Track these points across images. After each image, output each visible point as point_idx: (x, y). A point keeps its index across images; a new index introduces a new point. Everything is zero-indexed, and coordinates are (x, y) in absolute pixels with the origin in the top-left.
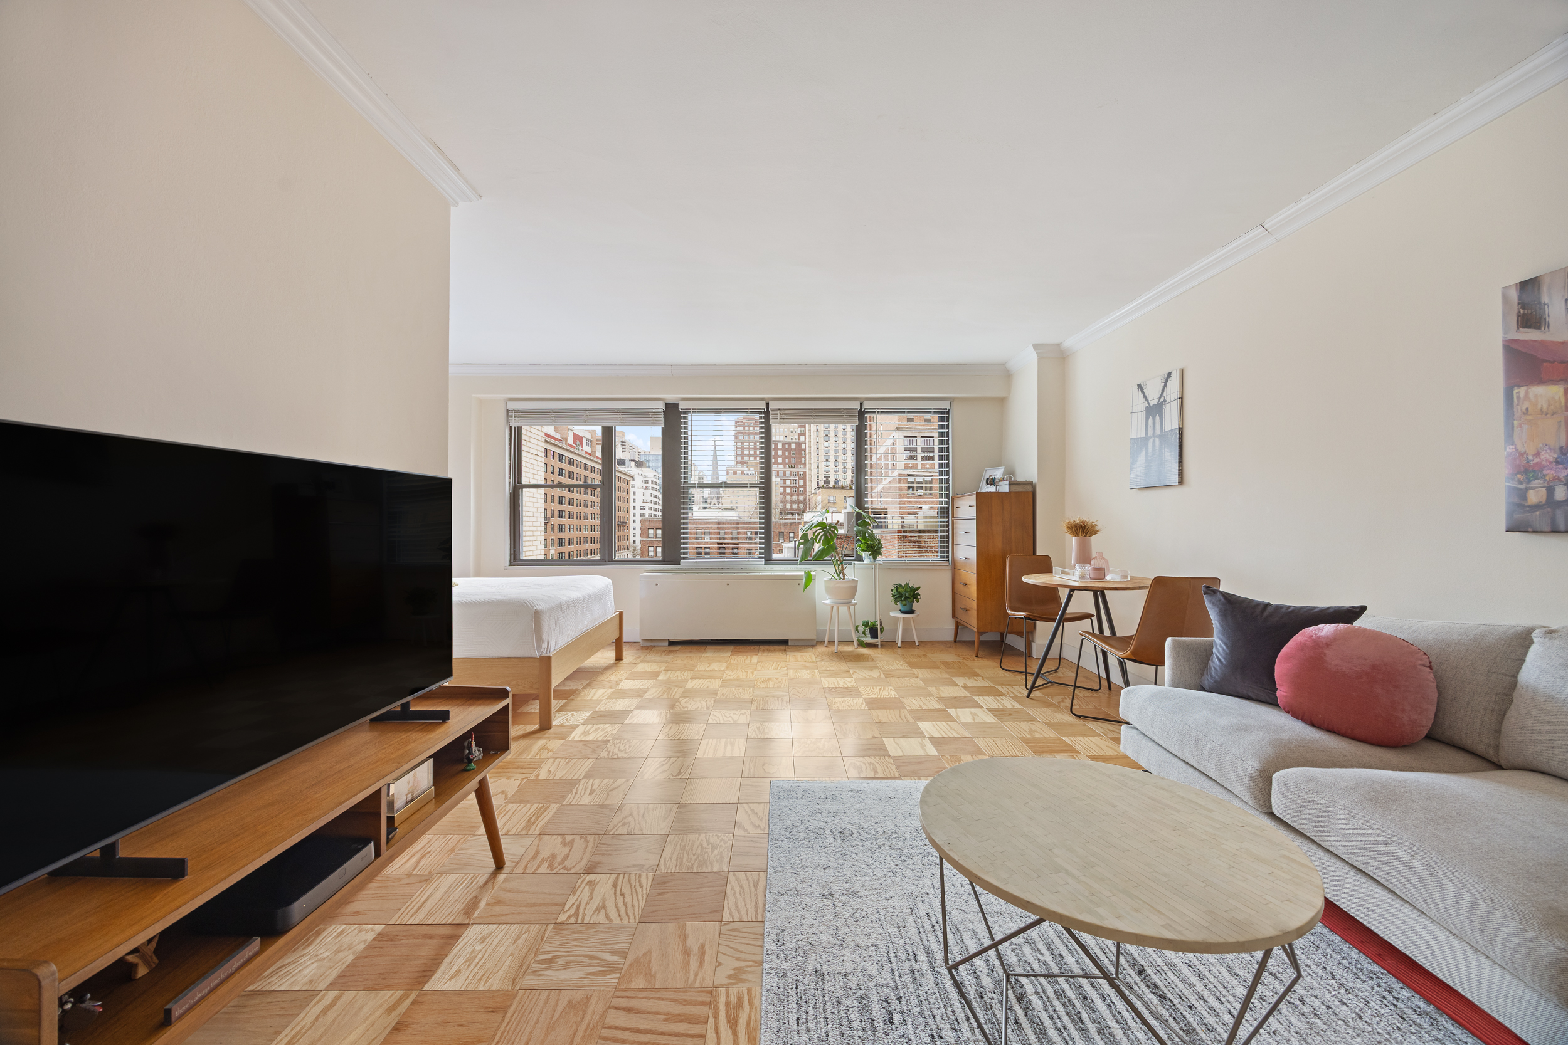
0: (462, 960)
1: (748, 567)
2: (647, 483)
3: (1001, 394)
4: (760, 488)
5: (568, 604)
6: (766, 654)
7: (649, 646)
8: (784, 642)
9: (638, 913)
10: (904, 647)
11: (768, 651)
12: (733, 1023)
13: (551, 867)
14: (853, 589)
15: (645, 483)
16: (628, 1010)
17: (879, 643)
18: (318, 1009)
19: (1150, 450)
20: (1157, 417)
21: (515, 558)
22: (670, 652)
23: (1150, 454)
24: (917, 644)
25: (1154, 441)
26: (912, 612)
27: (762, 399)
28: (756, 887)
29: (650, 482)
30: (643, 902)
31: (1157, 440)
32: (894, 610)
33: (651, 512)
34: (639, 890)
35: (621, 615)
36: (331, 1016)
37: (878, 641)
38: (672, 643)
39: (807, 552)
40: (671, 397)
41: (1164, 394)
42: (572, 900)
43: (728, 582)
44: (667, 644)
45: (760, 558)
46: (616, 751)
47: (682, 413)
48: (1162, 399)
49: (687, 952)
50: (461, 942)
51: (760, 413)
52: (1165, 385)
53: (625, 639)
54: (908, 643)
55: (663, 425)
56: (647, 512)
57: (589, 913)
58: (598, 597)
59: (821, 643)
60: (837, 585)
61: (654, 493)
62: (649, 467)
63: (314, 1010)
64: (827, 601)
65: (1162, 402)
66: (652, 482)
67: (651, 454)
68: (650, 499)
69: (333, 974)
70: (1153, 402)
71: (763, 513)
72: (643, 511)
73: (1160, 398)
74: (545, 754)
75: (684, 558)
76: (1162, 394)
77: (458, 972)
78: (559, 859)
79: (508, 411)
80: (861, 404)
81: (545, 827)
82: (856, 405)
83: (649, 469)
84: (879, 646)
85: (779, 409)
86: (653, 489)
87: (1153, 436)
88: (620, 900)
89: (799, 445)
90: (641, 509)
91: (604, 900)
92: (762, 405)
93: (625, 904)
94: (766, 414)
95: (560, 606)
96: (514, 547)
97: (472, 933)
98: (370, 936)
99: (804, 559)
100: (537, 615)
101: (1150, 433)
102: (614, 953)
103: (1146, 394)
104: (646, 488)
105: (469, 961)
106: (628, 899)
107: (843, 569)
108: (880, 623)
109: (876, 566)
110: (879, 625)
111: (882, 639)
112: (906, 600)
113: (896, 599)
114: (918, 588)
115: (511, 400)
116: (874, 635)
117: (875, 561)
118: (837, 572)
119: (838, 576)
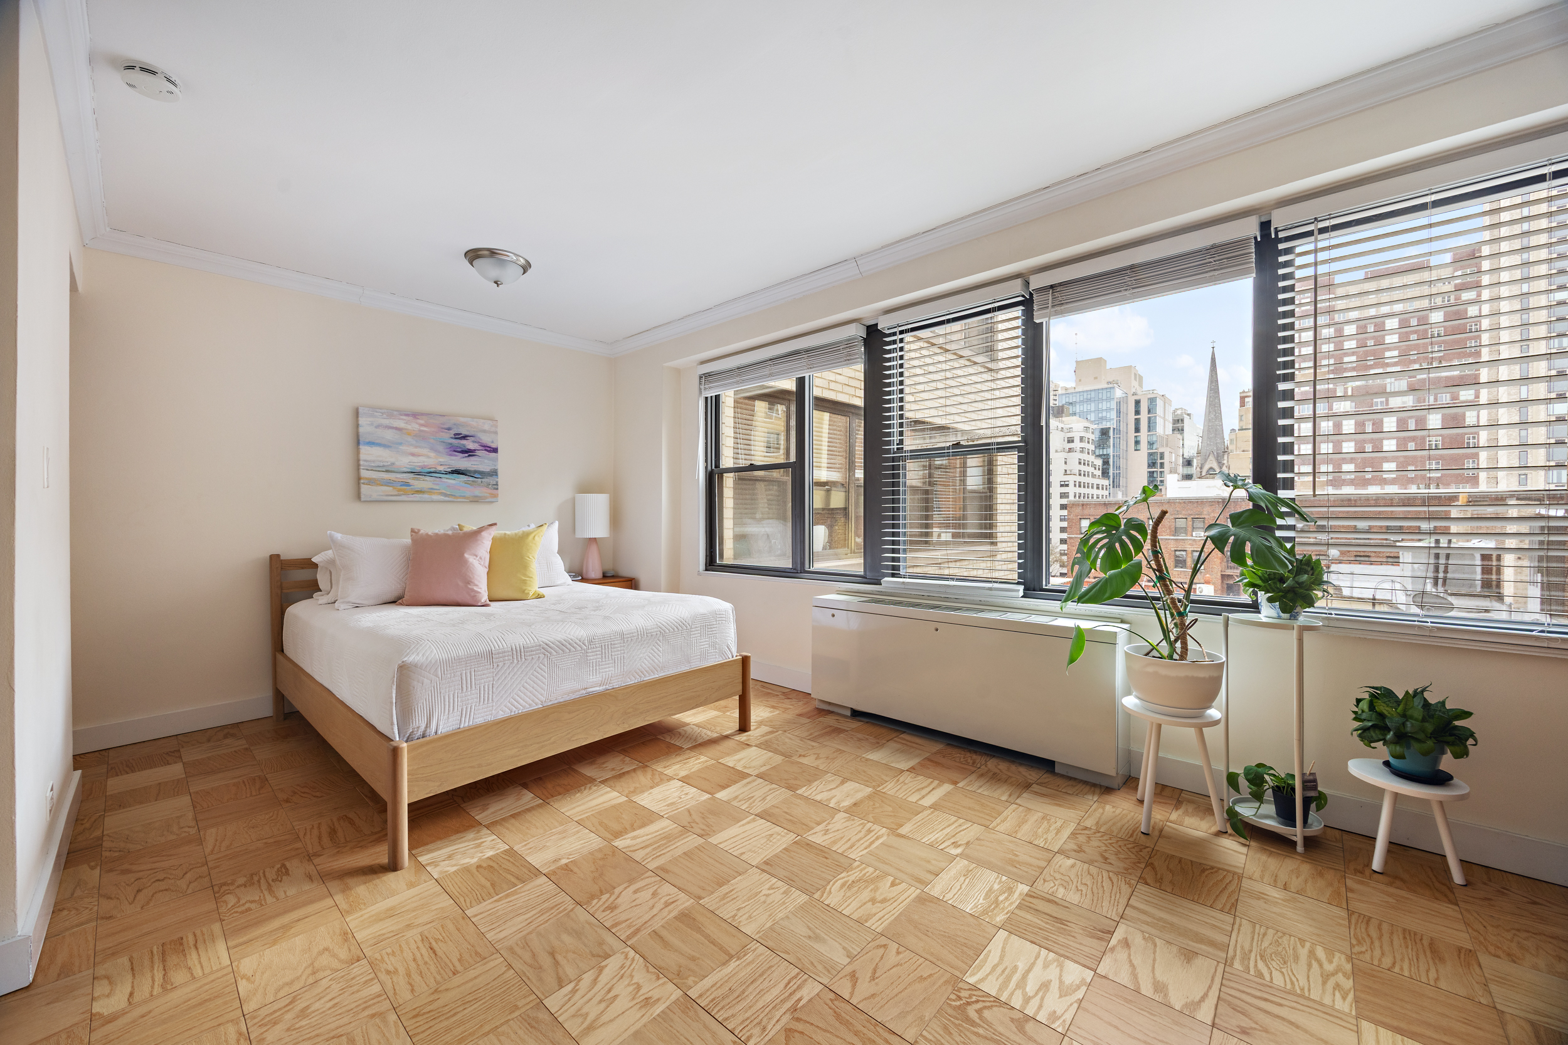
1: (991, 599)
2: (1073, 441)
4: (1019, 451)
7: (823, 710)
8: (1047, 765)
14: (1209, 682)
15: (1069, 442)
17: (1299, 839)
21: (711, 563)
22: (833, 731)
26: (1440, 779)
27: (1015, 275)
29: (1077, 440)
32: (1361, 760)
33: (1078, 490)
35: (745, 661)
37: (1297, 833)
38: (856, 714)
44: (848, 713)
45: (1018, 583)
51: (1018, 304)
56: (1071, 490)
59: (1129, 782)
61: (1085, 457)
62: (1074, 414)
66: (1082, 439)
67: (1077, 390)
68: (1076, 468)
72: (1064, 490)
79: (700, 376)
80: (1265, 226)
82: (1250, 228)
83: (1074, 418)
84: (1300, 848)
85: (1052, 287)
86: (1082, 450)
89: (1456, 314)
90: (1062, 486)
92: (1016, 289)
94: (1027, 304)
96: (711, 547)
104: (1070, 450)
107: (1183, 628)
108: (1310, 783)
109: (1295, 633)
110: (1305, 788)
111: (1309, 832)
112: (1416, 746)
113: (1373, 734)
114: (1466, 714)
115: (703, 362)
116: (1286, 814)
117: (1294, 617)
118: (1166, 632)
119: (1172, 644)
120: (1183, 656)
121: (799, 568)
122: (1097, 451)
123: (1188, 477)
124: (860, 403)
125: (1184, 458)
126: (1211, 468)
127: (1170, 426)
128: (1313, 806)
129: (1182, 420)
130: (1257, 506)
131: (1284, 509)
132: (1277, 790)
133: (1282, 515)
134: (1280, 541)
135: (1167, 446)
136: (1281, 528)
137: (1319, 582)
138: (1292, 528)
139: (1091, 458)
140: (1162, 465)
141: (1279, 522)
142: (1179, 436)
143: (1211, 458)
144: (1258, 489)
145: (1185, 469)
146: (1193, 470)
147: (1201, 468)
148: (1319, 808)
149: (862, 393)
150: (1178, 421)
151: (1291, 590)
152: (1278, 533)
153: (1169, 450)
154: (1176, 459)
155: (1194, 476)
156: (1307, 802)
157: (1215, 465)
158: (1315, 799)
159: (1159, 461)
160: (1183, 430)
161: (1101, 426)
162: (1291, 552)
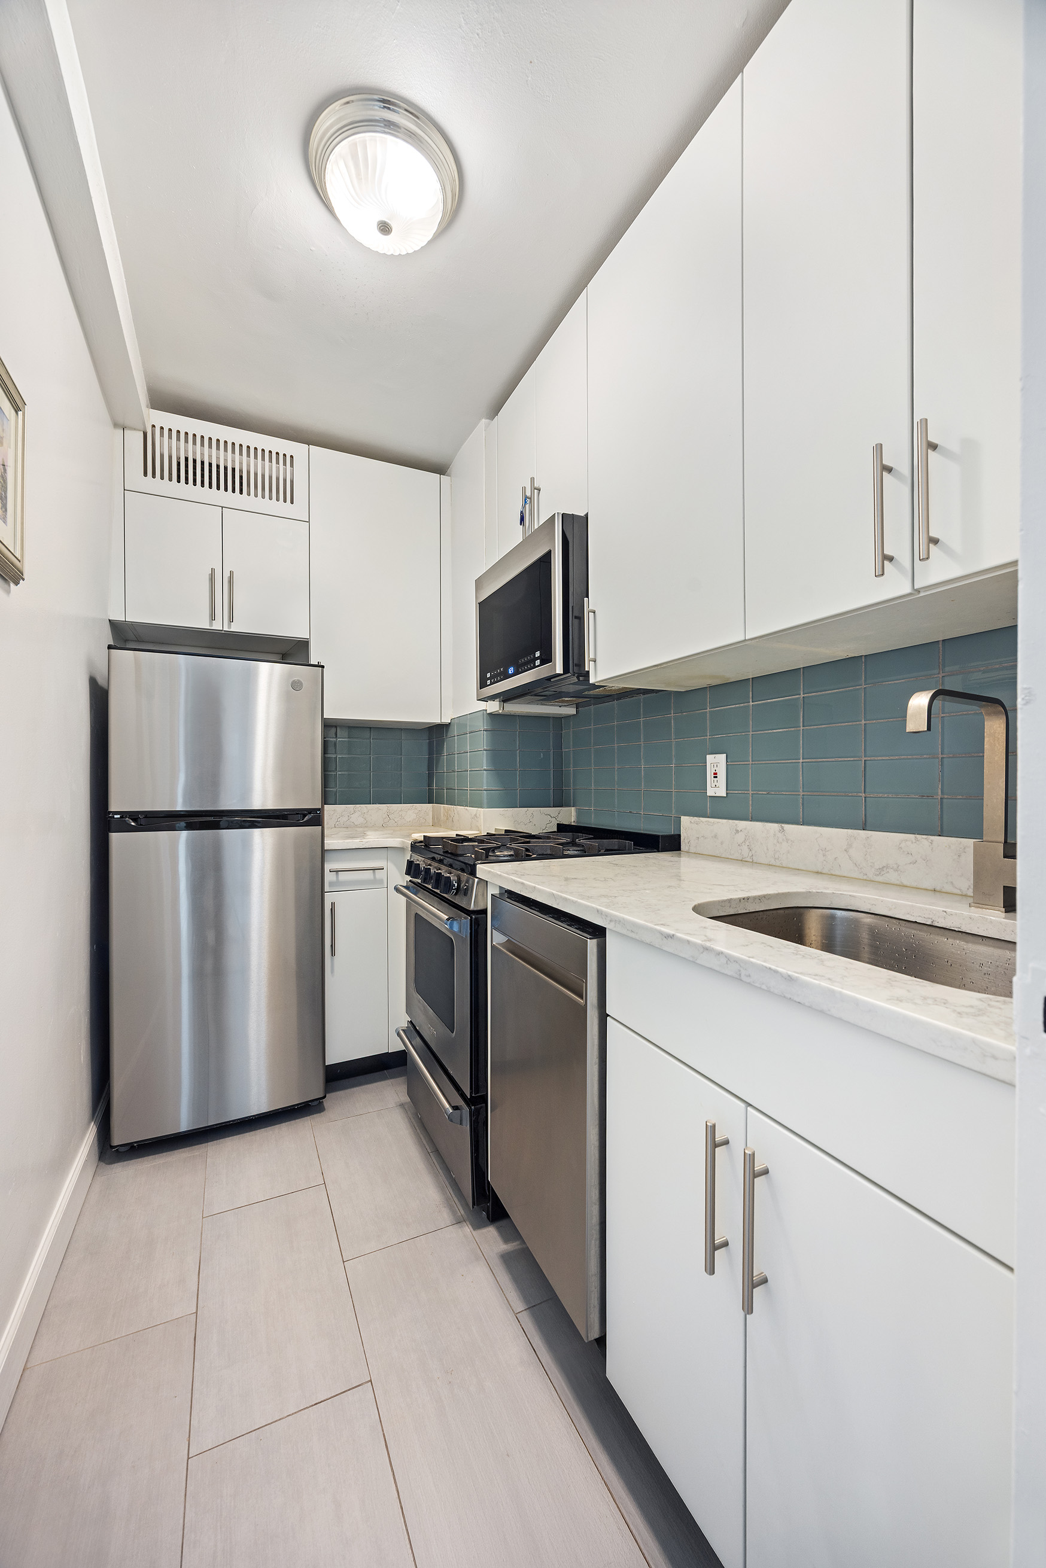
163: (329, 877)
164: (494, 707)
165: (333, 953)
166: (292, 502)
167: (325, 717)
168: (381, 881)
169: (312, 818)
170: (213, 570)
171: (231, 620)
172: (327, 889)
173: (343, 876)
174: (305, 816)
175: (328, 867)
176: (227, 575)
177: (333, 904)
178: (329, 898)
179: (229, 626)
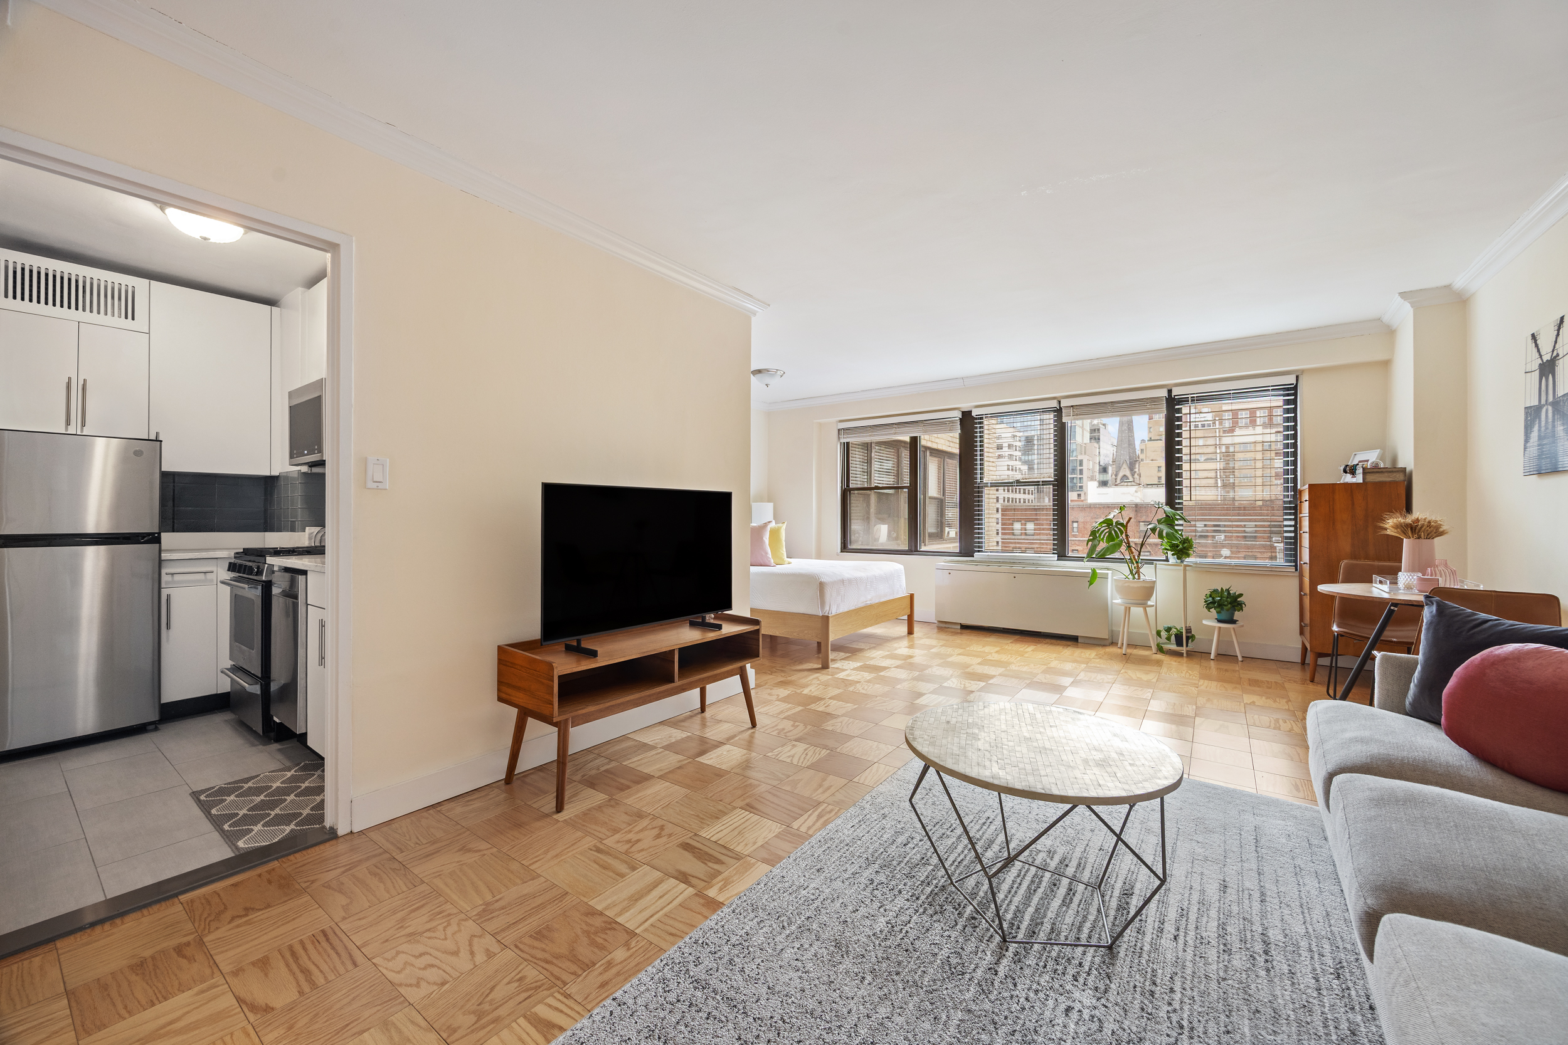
0: (716, 755)
1: (1038, 562)
3: (1381, 356)
4: (1054, 485)
5: (850, 581)
6: (1046, 646)
7: (944, 627)
8: (1073, 639)
9: (809, 764)
10: (1217, 660)
11: (1051, 644)
12: (820, 816)
13: (779, 733)
14: (1149, 590)
16: (775, 795)
17: (1184, 652)
18: (655, 753)
19: (1543, 423)
20: (1550, 377)
21: (845, 548)
22: (961, 633)
23: (1543, 429)
24: (1240, 659)
25: (1547, 410)
26: (1232, 622)
27: (1054, 398)
28: (886, 773)
30: (815, 760)
31: (1550, 408)
32: (1207, 618)
34: (817, 755)
35: (912, 596)
36: (658, 756)
37: (1184, 649)
38: (964, 627)
39: (1092, 550)
40: (966, 407)
41: (1557, 346)
42: (779, 749)
43: (1015, 575)
44: (959, 627)
45: (1053, 553)
46: (860, 689)
47: (976, 419)
48: (1555, 354)
49: (820, 786)
50: (719, 749)
51: (1054, 411)
52: (1558, 335)
53: (916, 617)
54: (1225, 657)
55: (960, 431)
57: (783, 756)
58: (887, 578)
59: (1113, 643)
60: (1126, 584)
63: (654, 752)
64: (1118, 601)
65: (1555, 357)
69: (666, 744)
70: (1547, 357)
71: (1057, 510)
73: (1553, 351)
74: (815, 681)
75: (979, 551)
76: (1554, 347)
77: (711, 758)
78: (785, 731)
79: (839, 430)
80: (1170, 391)
81: (789, 716)
82: (1164, 393)
84: (1185, 655)
85: (1074, 406)
87: (1546, 404)
88: (804, 756)
91: (795, 754)
92: (1054, 404)
93: (804, 758)
94: (1059, 412)
95: (842, 581)
96: (844, 537)
97: (727, 747)
98: (685, 736)
99: (1090, 558)
100: (822, 586)
101: (1543, 402)
102: (783, 774)
103: (1540, 347)
105: (718, 756)
106: (808, 757)
107: (1138, 568)
108: (1189, 630)
109: (1182, 568)
110: (1187, 632)
111: (1188, 648)
112: (1225, 608)
113: (1211, 605)
114: (1241, 595)
115: (841, 421)
116: (1179, 643)
117: (1182, 562)
118: (1131, 572)
119: (1133, 575)
120: (1139, 578)
121: (913, 549)
122: (1023, 458)
123: (1104, 484)
124: (957, 451)
125: (1100, 465)
126: (1125, 476)
127: (1087, 435)
128: (1190, 641)
129: (1099, 430)
130: (1167, 516)
131: (1178, 517)
132: (1176, 636)
133: (1177, 520)
134: (1177, 531)
135: (1085, 453)
136: (1177, 525)
137: (1191, 547)
138: (1182, 525)
139: (1018, 464)
140: (1081, 472)
141: (1176, 522)
142: (1096, 445)
143: (1125, 466)
144: (1167, 509)
145: (1101, 476)
146: (1109, 476)
147: (1116, 475)
148: (1192, 641)
149: (958, 446)
150: (1095, 430)
151: (1181, 550)
152: (1176, 528)
153: (1088, 457)
154: (1093, 466)
155: (1110, 482)
156: (1188, 638)
157: (1128, 473)
158: (1190, 637)
159: (1079, 468)
160: (1099, 439)
161: (1026, 434)
162: (1181, 535)
163: (165, 578)
164: (305, 469)
165: (168, 627)
166: (133, 319)
167: (163, 469)
168: (212, 581)
169: (154, 539)
170: (70, 379)
171: (83, 425)
172: (163, 585)
173: (177, 577)
174: (144, 537)
175: (164, 571)
176: (81, 382)
177: (168, 596)
178: (164, 593)
179: (82, 430)
